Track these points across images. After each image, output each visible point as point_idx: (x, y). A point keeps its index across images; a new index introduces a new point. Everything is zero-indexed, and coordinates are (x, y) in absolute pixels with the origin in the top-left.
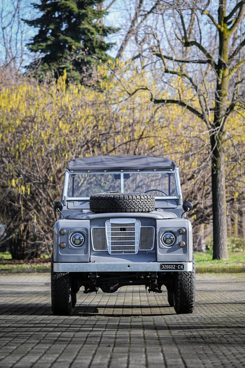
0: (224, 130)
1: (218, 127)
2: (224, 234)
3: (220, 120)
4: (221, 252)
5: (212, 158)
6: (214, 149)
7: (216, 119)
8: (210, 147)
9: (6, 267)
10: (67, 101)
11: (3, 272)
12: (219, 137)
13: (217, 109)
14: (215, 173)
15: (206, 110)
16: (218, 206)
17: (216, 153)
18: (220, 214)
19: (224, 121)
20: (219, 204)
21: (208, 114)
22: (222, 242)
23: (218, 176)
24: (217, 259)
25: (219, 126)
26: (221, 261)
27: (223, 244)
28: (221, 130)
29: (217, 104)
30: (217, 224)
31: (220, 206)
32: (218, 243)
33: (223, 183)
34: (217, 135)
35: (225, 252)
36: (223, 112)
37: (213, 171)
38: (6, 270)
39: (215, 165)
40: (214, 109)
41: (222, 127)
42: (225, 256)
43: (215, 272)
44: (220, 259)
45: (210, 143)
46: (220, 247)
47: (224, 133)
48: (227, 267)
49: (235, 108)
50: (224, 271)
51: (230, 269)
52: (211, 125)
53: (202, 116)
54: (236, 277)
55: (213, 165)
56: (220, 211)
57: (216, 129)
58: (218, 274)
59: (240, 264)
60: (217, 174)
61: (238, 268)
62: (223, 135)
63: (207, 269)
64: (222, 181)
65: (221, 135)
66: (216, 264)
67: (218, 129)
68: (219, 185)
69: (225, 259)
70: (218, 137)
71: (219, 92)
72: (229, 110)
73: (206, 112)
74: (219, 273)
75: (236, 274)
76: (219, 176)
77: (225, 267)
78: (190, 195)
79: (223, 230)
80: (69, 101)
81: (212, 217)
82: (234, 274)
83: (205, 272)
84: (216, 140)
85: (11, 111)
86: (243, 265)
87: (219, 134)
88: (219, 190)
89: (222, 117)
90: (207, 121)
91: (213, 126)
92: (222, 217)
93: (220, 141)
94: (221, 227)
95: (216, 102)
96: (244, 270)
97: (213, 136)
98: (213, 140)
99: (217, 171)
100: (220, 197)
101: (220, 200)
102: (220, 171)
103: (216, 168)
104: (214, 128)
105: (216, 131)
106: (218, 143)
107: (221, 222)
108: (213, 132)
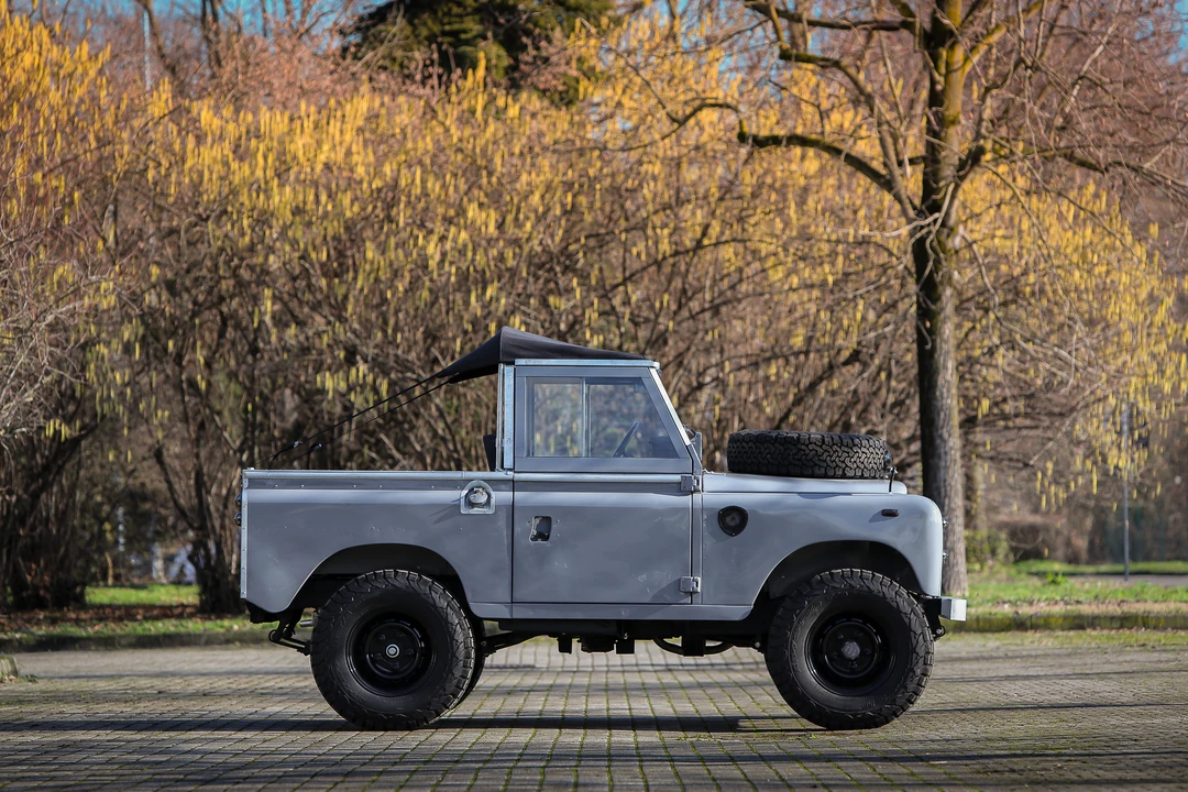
0: (952, 222)
1: (936, 215)
2: (953, 521)
3: (942, 194)
4: (949, 573)
5: (918, 302)
6: (923, 278)
7: (929, 189)
8: (913, 271)
12: (939, 242)
13: (931, 159)
14: (927, 347)
15: (898, 161)
16: (938, 441)
17: (929, 289)
18: (942, 463)
20: (941, 436)
21: (904, 175)
22: (948, 545)
23: (936, 357)
25: (939, 210)
27: (952, 550)
28: (943, 225)
29: (931, 148)
31: (945, 442)
33: (948, 375)
34: (931, 237)
35: (958, 573)
36: (948, 172)
37: (921, 340)
39: (928, 324)
40: (923, 161)
41: (948, 214)
42: (959, 584)
45: (912, 263)
47: (952, 229)
49: (985, 159)
50: (960, 626)
51: (978, 620)
52: (914, 209)
53: (887, 183)
54: (998, 643)
55: (923, 323)
56: (942, 455)
57: (930, 219)
59: (1006, 606)
60: (933, 349)
61: (999, 616)
62: (948, 236)
64: (946, 368)
65: (943, 237)
67: (935, 221)
68: (940, 381)
70: (935, 243)
71: (935, 114)
72: (966, 166)
73: (897, 172)
75: (997, 635)
76: (940, 357)
79: (952, 510)
82: (989, 635)
84: (929, 251)
86: (1014, 609)
87: (938, 234)
88: (938, 393)
89: (948, 185)
90: (904, 197)
91: (920, 213)
92: (951, 471)
93: (942, 255)
94: (947, 501)
95: (928, 141)
96: (1019, 625)
97: (922, 241)
98: (919, 251)
99: (934, 341)
100: (942, 415)
101: (941, 422)
102: (942, 340)
103: (931, 332)
104: (925, 218)
105: (929, 225)
106: (935, 261)
107: (945, 486)
108: (921, 228)
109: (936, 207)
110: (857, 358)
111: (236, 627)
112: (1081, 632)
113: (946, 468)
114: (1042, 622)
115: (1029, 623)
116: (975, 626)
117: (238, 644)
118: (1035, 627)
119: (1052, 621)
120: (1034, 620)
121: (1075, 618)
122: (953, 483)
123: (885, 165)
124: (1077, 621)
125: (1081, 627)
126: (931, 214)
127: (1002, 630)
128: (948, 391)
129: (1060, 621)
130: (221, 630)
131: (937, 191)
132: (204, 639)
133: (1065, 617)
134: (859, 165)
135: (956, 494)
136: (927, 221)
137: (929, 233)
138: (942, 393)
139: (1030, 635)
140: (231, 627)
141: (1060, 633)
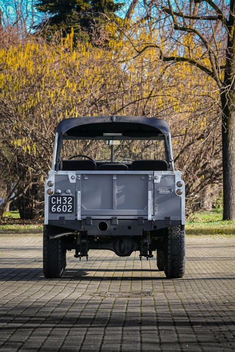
0: (234, 89)
3: (231, 78)
4: (232, 213)
5: (222, 117)
6: (224, 108)
7: (227, 76)
8: (221, 105)
9: (13, 227)
10: (74, 59)
13: (228, 67)
14: (225, 132)
15: (217, 67)
16: (229, 166)
17: (227, 112)
20: (230, 164)
21: (219, 72)
22: (232, 202)
23: (228, 136)
24: (228, 220)
25: (230, 84)
26: (231, 221)
27: (233, 204)
28: (232, 89)
29: (228, 62)
30: (228, 184)
31: (231, 166)
32: (229, 203)
34: (228, 93)
37: (223, 130)
38: (13, 230)
39: (226, 124)
40: (225, 67)
41: (233, 85)
43: (226, 234)
44: (230, 219)
45: (220, 102)
46: (231, 208)
47: (234, 91)
52: (221, 83)
53: (212, 74)
55: (224, 124)
56: (230, 171)
57: (227, 87)
58: (229, 236)
60: (228, 133)
62: (234, 93)
63: (218, 230)
64: (232, 140)
65: (231, 94)
66: (226, 225)
67: (229, 87)
68: (230, 144)
70: (229, 95)
71: (230, 49)
73: (216, 71)
74: (230, 234)
76: (230, 136)
78: (199, 155)
79: (233, 191)
80: (76, 60)
81: (222, 177)
83: (216, 233)
84: (227, 98)
85: (19, 69)
87: (230, 92)
89: (233, 75)
90: (218, 80)
91: (224, 85)
93: (231, 99)
94: (232, 187)
95: (226, 59)
97: (224, 94)
98: (223, 98)
99: (228, 130)
100: (230, 156)
101: (230, 159)
102: (231, 130)
103: (227, 127)
104: (225, 86)
105: (226, 89)
106: (228, 101)
107: (231, 182)
108: (224, 89)
110: (202, 137)
113: (231, 175)
123: (212, 68)
126: (227, 85)
128: (233, 148)
131: (230, 76)
134: (203, 68)
136: (225, 88)
137: (227, 91)
138: (230, 149)
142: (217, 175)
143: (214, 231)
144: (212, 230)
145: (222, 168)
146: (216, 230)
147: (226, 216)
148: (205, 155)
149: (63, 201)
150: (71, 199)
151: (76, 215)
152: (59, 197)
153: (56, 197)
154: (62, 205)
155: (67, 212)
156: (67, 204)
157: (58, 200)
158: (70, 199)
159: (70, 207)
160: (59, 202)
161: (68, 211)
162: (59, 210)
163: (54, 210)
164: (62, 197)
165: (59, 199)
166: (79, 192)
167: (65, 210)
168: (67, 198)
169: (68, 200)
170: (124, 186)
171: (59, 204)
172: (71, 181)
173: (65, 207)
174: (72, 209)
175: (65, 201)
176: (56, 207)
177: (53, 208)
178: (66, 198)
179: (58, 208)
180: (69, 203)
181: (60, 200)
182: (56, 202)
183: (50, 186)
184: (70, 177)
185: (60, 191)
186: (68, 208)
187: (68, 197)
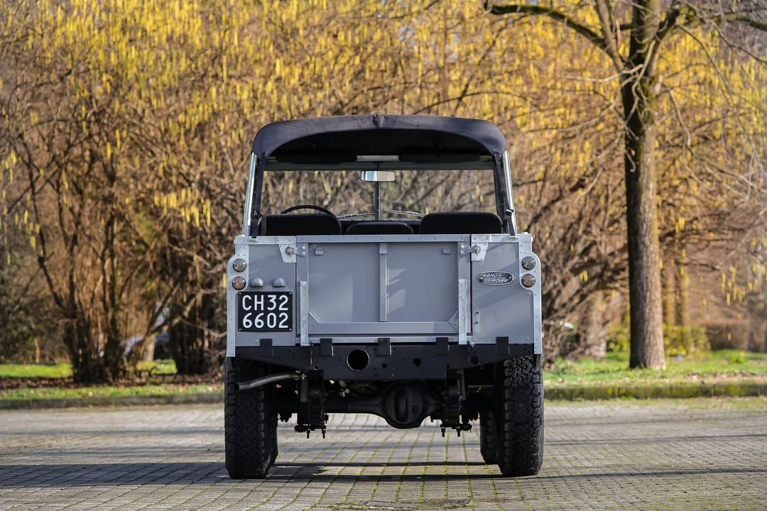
0: (653, 73)
1: (641, 66)
2: (654, 309)
3: (645, 49)
4: (649, 351)
5: (626, 137)
6: (630, 116)
7: (634, 46)
8: (622, 111)
9: (160, 390)
10: (294, 13)
11: (153, 400)
12: (643, 89)
13: (637, 25)
14: (632, 171)
15: (612, 27)
16: (641, 247)
17: (635, 125)
18: (646, 265)
19: (654, 52)
20: (643, 243)
21: (616, 38)
22: (649, 329)
23: (640, 179)
24: (641, 368)
25: (642, 61)
26: (647, 371)
27: (653, 333)
28: (646, 74)
29: (637, 14)
30: (639, 288)
31: (647, 247)
32: (642, 331)
33: (650, 197)
34: (637, 83)
35: (657, 351)
36: (651, 31)
37: (628, 165)
38: (159, 397)
39: (633, 153)
40: (630, 26)
41: (649, 66)
42: (658, 360)
43: (637, 397)
44: (646, 366)
45: (621, 104)
46: (647, 341)
47: (653, 78)
48: (663, 383)
49: (680, 21)
50: (657, 394)
51: (671, 388)
52: (623, 61)
53: (602, 43)
54: (686, 407)
55: (630, 152)
56: (645, 258)
57: (636, 69)
58: (644, 401)
59: (695, 377)
60: (638, 173)
61: (688, 385)
62: (650, 83)
63: (619, 389)
64: (648, 188)
65: (646, 85)
66: (636, 379)
67: (639, 71)
68: (643, 199)
69: (658, 368)
70: (639, 89)
72: (665, 27)
73: (611, 36)
74: (646, 398)
75: (687, 400)
76: (643, 180)
77: (661, 386)
78: (575, 226)
79: (653, 301)
80: (298, 16)
81: (625, 274)
82: (680, 401)
83: (613, 396)
84: (635, 94)
85: (170, 39)
86: (701, 379)
87: (642, 81)
88: (641, 209)
89: (650, 43)
90: (616, 55)
91: (628, 65)
92: (651, 270)
93: (644, 98)
94: (648, 294)
95: (634, 7)
96: (705, 392)
97: (629, 86)
98: (627, 95)
99: (638, 167)
100: (645, 226)
101: (643, 232)
102: (645, 166)
103: (636, 158)
104: (632, 68)
105: (634, 74)
106: (639, 102)
107: (647, 283)
108: (628, 76)
109: (640, 60)
110: (581, 184)
111: (91, 394)
112: (755, 398)
113: (648, 268)
114: (723, 390)
115: (713, 391)
116: (669, 393)
117: (91, 407)
118: (717, 394)
119: (732, 389)
120: (717, 389)
121: (750, 387)
122: (653, 280)
123: (602, 30)
124: (752, 390)
125: (755, 394)
126: (636, 65)
127: (691, 397)
128: (650, 207)
129: (738, 389)
130: (79, 397)
131: (641, 46)
132: (64, 403)
133: (743, 386)
134: (583, 30)
135: (656, 289)
136: (632, 71)
137: (635, 79)
138: (645, 209)
139: (713, 401)
140: (87, 394)
141: (738, 399)
142: (617, 271)
143: (610, 391)
144: (606, 390)
145: (626, 255)
146: (613, 388)
147: (637, 360)
148: (588, 225)
149: (267, 304)
150: (287, 299)
151: (298, 336)
152: (259, 294)
153: (252, 294)
154: (266, 312)
155: (277, 329)
156: (277, 312)
157: (256, 303)
158: (284, 299)
159: (284, 317)
160: (259, 306)
161: (281, 326)
162: (259, 324)
163: (248, 324)
164: (266, 294)
165: (259, 300)
166: (303, 283)
167: (272, 323)
168: (278, 297)
169: (278, 302)
170: (402, 270)
171: (259, 311)
172: (286, 259)
173: (272, 317)
174: (289, 322)
175: (271, 305)
176: (252, 318)
177: (245, 320)
178: (274, 297)
179: (257, 320)
180: (281, 309)
181: (262, 303)
182: (253, 307)
183: (238, 271)
184: (283, 250)
185: (261, 282)
186: (279, 320)
187: (278, 294)
